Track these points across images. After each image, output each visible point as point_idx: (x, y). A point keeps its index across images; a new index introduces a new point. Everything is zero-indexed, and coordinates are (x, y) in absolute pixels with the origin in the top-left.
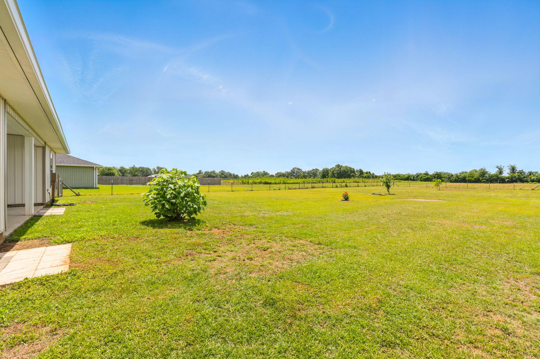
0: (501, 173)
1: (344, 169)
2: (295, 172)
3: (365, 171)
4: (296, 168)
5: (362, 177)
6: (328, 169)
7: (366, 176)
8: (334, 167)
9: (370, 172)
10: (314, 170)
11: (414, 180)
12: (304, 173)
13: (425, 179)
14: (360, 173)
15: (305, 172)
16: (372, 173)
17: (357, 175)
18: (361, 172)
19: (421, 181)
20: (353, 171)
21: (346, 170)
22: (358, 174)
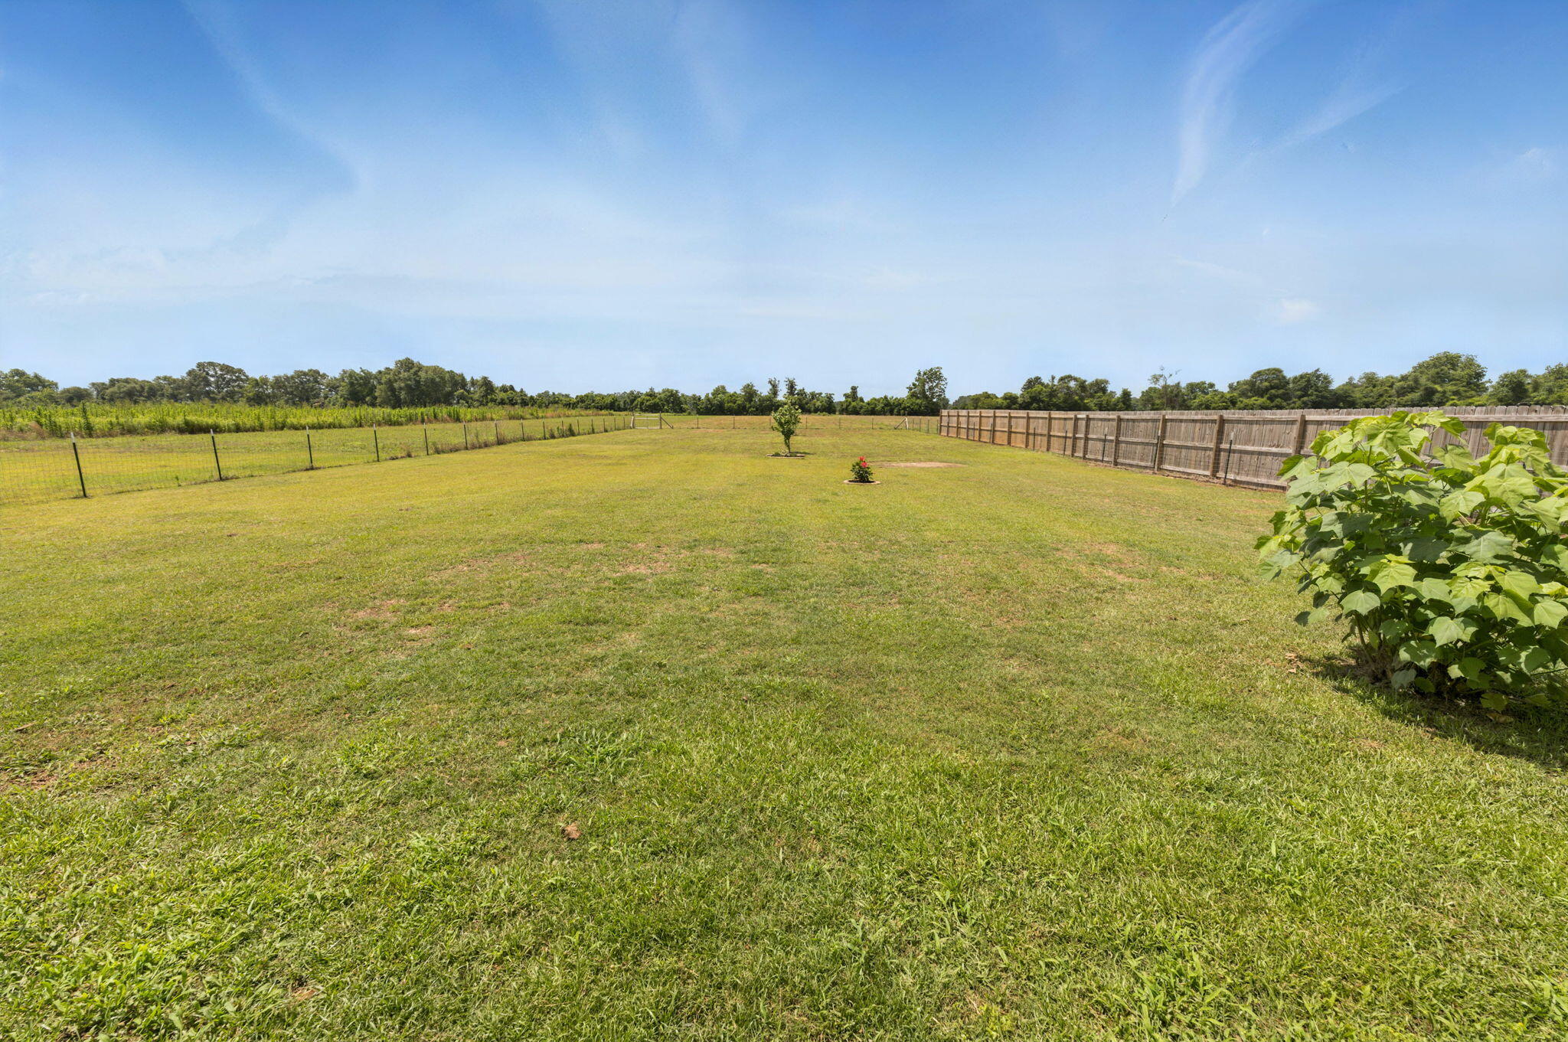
0: (775, 393)
1: (430, 374)
2: (212, 379)
3: (498, 383)
4: (211, 364)
5: (493, 400)
6: (370, 373)
7: (502, 400)
8: (392, 366)
9: (512, 388)
10: (305, 374)
11: (625, 409)
12: (256, 383)
13: (649, 406)
14: (484, 388)
15: (265, 381)
16: (518, 389)
17: (476, 396)
18: (487, 384)
19: (642, 410)
20: (458, 381)
21: (437, 380)
22: (477, 393)
